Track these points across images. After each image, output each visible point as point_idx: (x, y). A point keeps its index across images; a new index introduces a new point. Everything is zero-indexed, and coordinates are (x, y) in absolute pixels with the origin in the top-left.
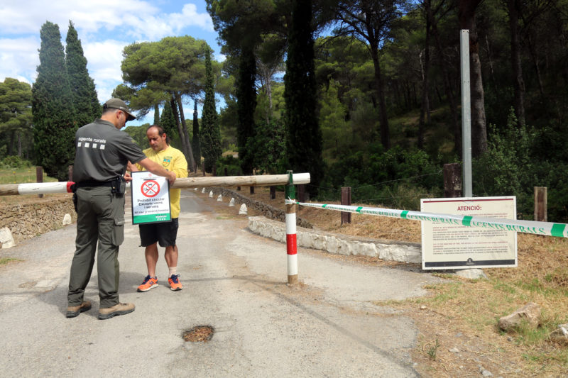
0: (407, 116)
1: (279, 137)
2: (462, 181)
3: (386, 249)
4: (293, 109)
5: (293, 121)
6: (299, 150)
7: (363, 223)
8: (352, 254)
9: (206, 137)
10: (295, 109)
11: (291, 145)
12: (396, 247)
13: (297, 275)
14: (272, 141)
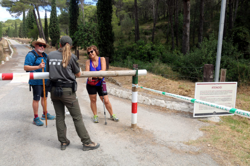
0: (145, 25)
1: (90, 32)
2: (214, 74)
3: (170, 104)
4: (101, 20)
5: (101, 26)
6: (103, 41)
7: (143, 82)
8: (151, 105)
9: (52, 29)
10: (102, 20)
11: (100, 38)
12: (176, 103)
13: (136, 124)
14: (86, 34)
